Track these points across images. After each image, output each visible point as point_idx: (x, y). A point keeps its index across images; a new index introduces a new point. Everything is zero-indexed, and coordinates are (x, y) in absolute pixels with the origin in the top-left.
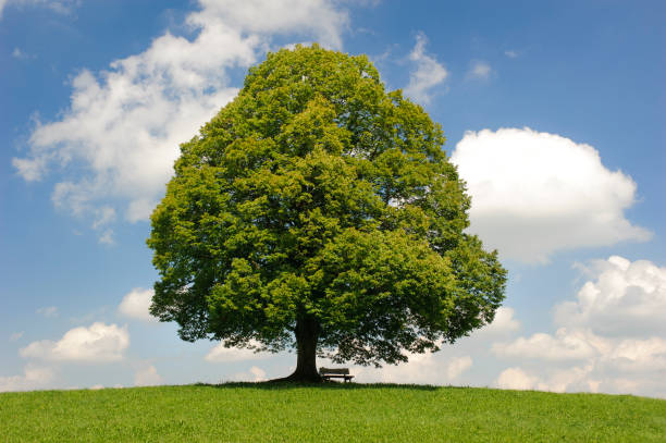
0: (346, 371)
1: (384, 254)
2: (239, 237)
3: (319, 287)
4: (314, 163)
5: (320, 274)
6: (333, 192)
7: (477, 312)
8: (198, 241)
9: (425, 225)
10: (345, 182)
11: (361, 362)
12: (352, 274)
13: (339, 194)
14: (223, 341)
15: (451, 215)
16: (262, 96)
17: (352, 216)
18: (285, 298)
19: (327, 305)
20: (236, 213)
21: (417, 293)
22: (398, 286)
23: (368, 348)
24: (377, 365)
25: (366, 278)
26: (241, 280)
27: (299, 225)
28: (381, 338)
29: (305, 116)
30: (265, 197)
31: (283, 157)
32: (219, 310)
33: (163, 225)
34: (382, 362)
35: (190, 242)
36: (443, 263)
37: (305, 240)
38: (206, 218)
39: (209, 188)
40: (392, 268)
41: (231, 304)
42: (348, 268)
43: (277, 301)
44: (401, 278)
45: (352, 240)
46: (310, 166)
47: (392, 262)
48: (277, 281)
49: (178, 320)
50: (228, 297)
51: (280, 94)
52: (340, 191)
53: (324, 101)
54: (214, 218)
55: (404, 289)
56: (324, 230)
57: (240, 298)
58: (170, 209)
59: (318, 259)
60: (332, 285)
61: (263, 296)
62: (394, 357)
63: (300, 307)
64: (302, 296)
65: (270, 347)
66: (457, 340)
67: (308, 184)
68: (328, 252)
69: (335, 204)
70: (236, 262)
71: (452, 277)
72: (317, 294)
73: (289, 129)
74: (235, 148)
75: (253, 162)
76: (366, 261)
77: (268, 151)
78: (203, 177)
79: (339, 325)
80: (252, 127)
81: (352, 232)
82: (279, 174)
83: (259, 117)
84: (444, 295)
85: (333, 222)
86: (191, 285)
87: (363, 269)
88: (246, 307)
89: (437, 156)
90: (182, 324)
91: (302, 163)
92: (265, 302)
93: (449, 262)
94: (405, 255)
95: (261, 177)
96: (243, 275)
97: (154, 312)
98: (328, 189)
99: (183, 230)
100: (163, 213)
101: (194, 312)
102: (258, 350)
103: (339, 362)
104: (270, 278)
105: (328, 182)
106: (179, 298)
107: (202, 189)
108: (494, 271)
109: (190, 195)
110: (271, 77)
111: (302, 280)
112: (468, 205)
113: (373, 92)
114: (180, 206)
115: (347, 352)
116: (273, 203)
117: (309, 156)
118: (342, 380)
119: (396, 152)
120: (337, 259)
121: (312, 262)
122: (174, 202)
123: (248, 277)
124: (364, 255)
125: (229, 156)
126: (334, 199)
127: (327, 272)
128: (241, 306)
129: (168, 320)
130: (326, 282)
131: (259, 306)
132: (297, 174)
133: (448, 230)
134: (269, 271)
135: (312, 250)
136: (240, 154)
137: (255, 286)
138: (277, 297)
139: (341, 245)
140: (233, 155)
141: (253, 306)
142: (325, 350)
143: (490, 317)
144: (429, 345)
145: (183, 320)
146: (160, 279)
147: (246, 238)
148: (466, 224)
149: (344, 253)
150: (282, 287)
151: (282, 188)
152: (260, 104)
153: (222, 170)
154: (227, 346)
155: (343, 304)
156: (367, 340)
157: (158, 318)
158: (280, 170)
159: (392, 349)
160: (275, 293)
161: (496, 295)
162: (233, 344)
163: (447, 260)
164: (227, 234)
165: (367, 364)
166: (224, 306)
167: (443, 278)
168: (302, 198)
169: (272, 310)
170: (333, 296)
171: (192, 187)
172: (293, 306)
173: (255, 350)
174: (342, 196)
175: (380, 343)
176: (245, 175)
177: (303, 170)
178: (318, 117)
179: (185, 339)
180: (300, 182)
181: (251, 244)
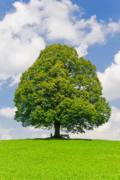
0: (68, 135)
1: (76, 104)
2: (38, 100)
3: (59, 113)
4: (58, 80)
5: (59, 110)
6: (63, 88)
7: (104, 119)
8: (27, 100)
9: (88, 96)
10: (66, 85)
11: (73, 132)
12: (68, 110)
15: (96, 92)
17: (69, 94)
18: (50, 116)
19: (61, 118)
20: (37, 93)
21: (85, 115)
22: (79, 113)
23: (75, 129)
24: (78, 133)
25: (71, 111)
26: (39, 111)
27: (54, 97)
28: (78, 126)
29: (55, 67)
30: (45, 89)
31: (49, 78)
32: (33, 119)
33: (18, 96)
34: (79, 133)
36: (92, 106)
37: (55, 101)
38: (29, 95)
39: (30, 87)
40: (78, 109)
41: (36, 118)
42: (66, 108)
44: (81, 110)
45: (68, 101)
46: (57, 81)
47: (78, 107)
48: (48, 112)
49: (22, 121)
50: (35, 116)
53: (61, 62)
54: (31, 95)
55: (81, 114)
56: (60, 98)
57: (39, 116)
58: (20, 92)
59: (59, 106)
60: (63, 113)
61: (45, 115)
62: (82, 131)
63: (54, 119)
64: (55, 116)
65: (48, 128)
66: (99, 127)
67: (56, 86)
68: (61, 104)
69: (63, 91)
70: (37, 107)
71: (95, 110)
72: (59, 115)
73: (51, 70)
75: (42, 79)
76: (71, 107)
77: (46, 76)
78: (28, 83)
79: (64, 123)
80: (42, 69)
81: (68, 99)
82: (49, 83)
83: (44, 66)
84: (92, 115)
85: (63, 96)
86: (25, 112)
87: (70, 109)
88: (40, 119)
90: (23, 122)
91: (54, 80)
92: (45, 117)
93: (95, 106)
95: (44, 83)
96: (39, 110)
97: (15, 119)
98: (61, 87)
99: (23, 98)
100: (18, 93)
101: (26, 119)
102: (44, 129)
103: (67, 132)
104: (46, 111)
105: (61, 85)
106: (22, 115)
107: (28, 87)
108: (108, 108)
109: (25, 88)
111: (55, 111)
112: (102, 89)
113: (74, 59)
114: (22, 91)
115: (69, 129)
116: (47, 90)
117: (56, 78)
118: (67, 138)
120: (64, 106)
121: (57, 107)
122: (20, 90)
123: (41, 111)
124: (71, 105)
125: (35, 78)
127: (61, 109)
128: (39, 118)
129: (19, 121)
130: (61, 112)
131: (44, 118)
132: (54, 84)
134: (46, 109)
135: (57, 103)
136: (38, 77)
137: (43, 113)
138: (48, 116)
139: (65, 102)
140: (36, 77)
141: (42, 118)
142: (63, 129)
143: (107, 121)
145: (23, 121)
146: (17, 110)
147: (40, 100)
148: (101, 94)
149: (66, 104)
151: (49, 87)
152: (44, 62)
153: (33, 81)
154: (35, 128)
155: (65, 118)
156: (75, 126)
157: (16, 121)
158: (49, 81)
159: (81, 129)
160: (48, 115)
161: (109, 115)
162: (37, 127)
163: (94, 106)
164: (35, 99)
165: (75, 133)
166: (34, 118)
167: (92, 111)
168: (54, 90)
169: (47, 120)
170: (63, 116)
171: (25, 86)
172: (52, 118)
173: (43, 129)
174: (65, 89)
175: (78, 127)
176: (40, 83)
177: (55, 82)
178: (59, 67)
179: (24, 126)
180: (54, 86)
181: (41, 102)
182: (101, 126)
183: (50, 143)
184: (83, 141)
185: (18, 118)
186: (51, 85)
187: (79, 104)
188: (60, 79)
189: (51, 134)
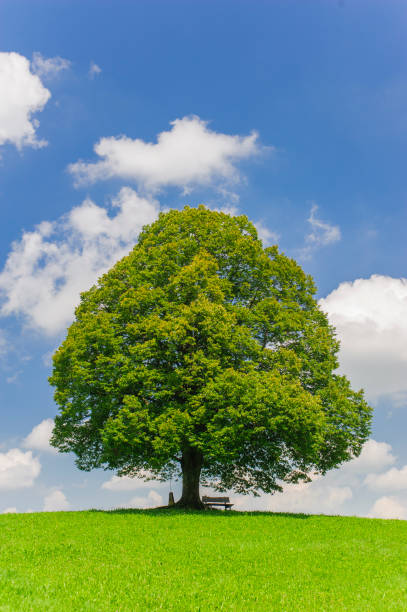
0: (227, 499)
1: (261, 392)
2: (130, 376)
3: (201, 421)
4: (198, 310)
5: (202, 410)
6: (215, 336)
7: (346, 447)
8: (94, 379)
9: (298, 366)
10: (226, 327)
11: (241, 491)
12: (231, 410)
13: (218, 338)
14: (116, 471)
15: (322, 358)
16: (153, 250)
17: (232, 357)
18: (170, 432)
19: (209, 439)
20: (128, 354)
21: (290, 428)
22: (273, 421)
23: (247, 478)
24: (255, 494)
25: (243, 414)
26: (131, 415)
27: (185, 366)
28: (257, 469)
29: (190, 268)
30: (154, 340)
31: (171, 305)
32: (112, 442)
33: (63, 364)
34: (260, 491)
35: (86, 380)
36: (313, 401)
37: (189, 379)
38: (101, 359)
39: (104, 331)
40: (267, 405)
41: (122, 437)
42: (227, 405)
43: (163, 434)
44: (274, 415)
45: (231, 379)
46: (194, 312)
47: (266, 400)
48: (163, 416)
49: (76, 451)
51: (169, 250)
52: (220, 334)
53: (207, 255)
54: (108, 359)
55: (278, 425)
56: (206, 370)
57: (131, 431)
58: (70, 350)
59: (200, 396)
60: (213, 420)
61: (151, 429)
62: (271, 487)
63: (185, 441)
64: (186, 430)
65: (159, 477)
66: (328, 472)
67: (193, 329)
68: (209, 390)
69: (216, 347)
70: (127, 398)
71: (322, 413)
72: (200, 428)
73: (176, 281)
74: (128, 296)
75: (145, 309)
76: (244, 399)
77: (157, 299)
78: (99, 322)
79: (219, 456)
80: (145, 278)
81: (231, 372)
82: (167, 320)
83: (151, 269)
84: (314, 430)
85: (214, 363)
86: (88, 419)
87: (241, 406)
88: (136, 440)
89: (309, 304)
90: (80, 455)
91: (186, 310)
92: (153, 435)
93: (320, 401)
94: (279, 394)
95: (152, 322)
96: (132, 410)
97: (54, 444)
98: (210, 333)
99: (81, 369)
100: (63, 355)
101: (89, 443)
103: (221, 490)
104: (158, 413)
105: (210, 327)
106: (77, 431)
107: (98, 333)
108: (360, 408)
109: (87, 338)
110: (162, 235)
111: (186, 415)
112: (337, 349)
113: (251, 247)
114: (79, 348)
115: (228, 481)
116: (162, 346)
117: (193, 304)
118: (223, 508)
119: (272, 302)
120: (217, 396)
121: (195, 400)
122: (73, 344)
123: (138, 413)
124: (242, 393)
125: (122, 304)
126: (215, 342)
127: (209, 408)
128: (130, 439)
129: (66, 451)
130: (208, 417)
131: (147, 439)
132: (183, 320)
133: (319, 371)
134: (157, 407)
135: (195, 389)
136: (133, 302)
137: (144, 420)
138: (163, 431)
139: (221, 384)
140: (127, 303)
141: (141, 439)
142: (209, 481)
143: (357, 451)
144: (302, 476)
145: (79, 450)
146: (60, 414)
147: (136, 377)
148: (336, 366)
149: (224, 391)
150: (169, 422)
151: (169, 332)
152: (151, 258)
153: (116, 316)
154: (120, 475)
155: (222, 437)
156: (247, 470)
157: (57, 449)
158: (168, 316)
159: (269, 480)
160: (162, 427)
161: (362, 431)
162: (125, 473)
163: (318, 398)
164: (120, 374)
166: (116, 438)
167: (313, 415)
168: (187, 341)
169: (158, 443)
170: (214, 431)
171: (90, 331)
172: (178, 439)
173: (145, 479)
174: (223, 339)
175: (259, 474)
176: (137, 321)
177: (188, 316)
178: (202, 269)
179: (82, 469)
180: (185, 327)
181: (141, 383)
183: (170, 528)
185: (63, 441)
186: (177, 326)
188: (203, 304)
189: (171, 495)
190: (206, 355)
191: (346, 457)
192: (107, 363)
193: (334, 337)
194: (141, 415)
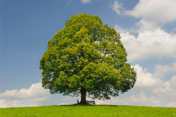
0: (94, 101)
1: (101, 69)
2: (62, 65)
5: (83, 75)
6: (86, 52)
7: (129, 85)
8: (52, 66)
9: (113, 61)
10: (90, 50)
11: (99, 99)
12: (91, 74)
13: (88, 53)
14: (62, 94)
15: (121, 58)
16: (69, 27)
18: (73, 81)
19: (85, 83)
20: (61, 59)
21: (109, 79)
22: (104, 78)
25: (95, 75)
26: (62, 77)
29: (79, 32)
30: (68, 54)
31: (74, 44)
33: (43, 63)
35: (49, 67)
36: (117, 71)
37: (79, 66)
38: (53, 61)
39: (54, 52)
40: (102, 73)
41: (60, 83)
42: (90, 73)
43: (71, 82)
44: (105, 75)
45: (91, 65)
46: (80, 45)
47: (102, 71)
48: (72, 77)
50: (59, 82)
51: (73, 27)
53: (85, 28)
54: (55, 60)
55: (106, 79)
56: (84, 63)
58: (44, 58)
59: (83, 71)
60: (86, 78)
61: (68, 81)
64: (78, 81)
65: (76, 95)
66: (124, 93)
67: (80, 51)
68: (85, 69)
69: (87, 56)
70: (61, 72)
71: (120, 75)
72: (82, 80)
73: (75, 36)
74: (61, 41)
75: (65, 45)
76: (95, 71)
77: (70, 42)
78: (53, 49)
80: (67, 36)
81: (91, 63)
83: (68, 33)
84: (117, 80)
85: (86, 61)
86: (52, 79)
87: (94, 73)
91: (78, 45)
94: (106, 69)
95: (68, 49)
96: (62, 75)
97: (43, 86)
98: (85, 52)
99: (47, 64)
100: (42, 60)
102: (73, 96)
103: (94, 99)
104: (70, 76)
105: (85, 50)
107: (52, 53)
108: (133, 73)
109: (49, 54)
110: (72, 22)
111: (78, 77)
112: (126, 55)
113: (98, 25)
115: (96, 96)
117: (80, 43)
118: (93, 104)
120: (87, 70)
121: (81, 72)
122: (46, 56)
123: (64, 76)
124: (95, 69)
126: (86, 54)
127: (85, 74)
128: (62, 84)
129: (47, 88)
130: (84, 77)
131: (67, 84)
132: (77, 48)
135: (81, 68)
136: (62, 43)
138: (71, 81)
139: (89, 67)
140: (60, 43)
141: (65, 84)
145: (50, 88)
147: (64, 66)
149: (90, 69)
151: (72, 52)
152: (69, 30)
153: (58, 47)
154: (64, 95)
155: (89, 83)
156: (101, 93)
157: (44, 88)
158: (73, 47)
159: (107, 96)
161: (134, 80)
163: (119, 70)
164: (59, 65)
165: (101, 100)
166: (58, 84)
167: (117, 75)
168: (78, 54)
169: (70, 85)
170: (86, 81)
171: (50, 52)
172: (76, 84)
173: (71, 96)
174: (89, 53)
175: (104, 94)
176: (64, 49)
177: (78, 47)
178: (83, 32)
179: (52, 93)
180: (77, 50)
181: (65, 67)
182: (126, 92)
184: (108, 107)
185: (45, 86)
186: (75, 50)
187: (104, 69)
188: (83, 43)
190: (84, 58)
191: (129, 88)
192: (55, 62)
193: (125, 52)
194: (65, 77)
